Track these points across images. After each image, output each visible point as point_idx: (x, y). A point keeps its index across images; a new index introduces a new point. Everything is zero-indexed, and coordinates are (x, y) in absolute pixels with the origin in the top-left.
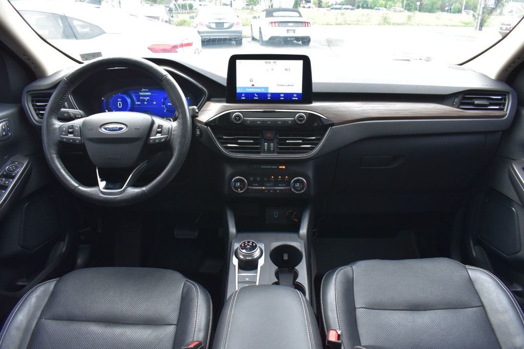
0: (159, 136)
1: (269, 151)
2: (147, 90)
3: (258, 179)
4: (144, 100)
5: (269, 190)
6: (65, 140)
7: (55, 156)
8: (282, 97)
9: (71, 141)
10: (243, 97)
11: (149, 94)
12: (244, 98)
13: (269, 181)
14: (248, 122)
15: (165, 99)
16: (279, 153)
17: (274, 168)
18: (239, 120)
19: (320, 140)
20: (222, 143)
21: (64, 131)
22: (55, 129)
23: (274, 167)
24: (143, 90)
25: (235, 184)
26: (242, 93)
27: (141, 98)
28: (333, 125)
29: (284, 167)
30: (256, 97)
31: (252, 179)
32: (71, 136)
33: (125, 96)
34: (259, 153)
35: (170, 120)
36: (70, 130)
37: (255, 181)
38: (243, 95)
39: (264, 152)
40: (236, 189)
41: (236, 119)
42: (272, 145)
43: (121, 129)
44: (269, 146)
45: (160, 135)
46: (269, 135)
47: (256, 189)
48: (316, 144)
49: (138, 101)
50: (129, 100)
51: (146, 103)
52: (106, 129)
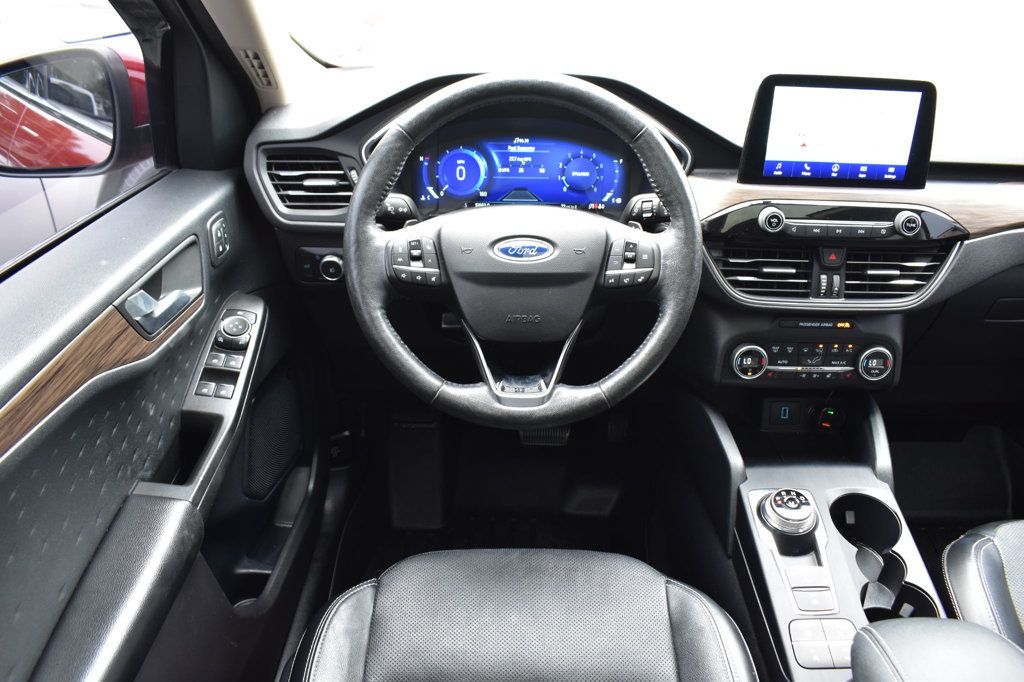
0: (629, 268)
1: (829, 294)
2: (527, 141)
3: (790, 350)
4: (517, 165)
5: (810, 374)
6: (404, 276)
7: (379, 314)
8: (863, 173)
9: (419, 278)
10: (778, 170)
11: (531, 149)
12: (780, 173)
13: (812, 354)
14: (794, 229)
15: (567, 162)
16: (847, 297)
17: (825, 327)
18: (778, 224)
19: (935, 269)
20: (726, 274)
21: (401, 255)
22: (378, 249)
23: (827, 325)
24: (518, 140)
25: (742, 361)
26: (776, 163)
27: (512, 159)
28: (967, 236)
29: (847, 325)
30: (806, 171)
31: (775, 349)
32: (416, 267)
33: (474, 155)
34: (805, 296)
35: (636, 227)
36: (416, 253)
37: (783, 354)
38: (779, 166)
39: (818, 295)
40: (745, 371)
41: (770, 223)
42: (836, 279)
43: (541, 251)
44: (830, 283)
45: (633, 265)
46: (832, 258)
47: (782, 372)
48: (927, 279)
49: (503, 166)
50: (482, 164)
51: (521, 170)
52: (505, 251)
